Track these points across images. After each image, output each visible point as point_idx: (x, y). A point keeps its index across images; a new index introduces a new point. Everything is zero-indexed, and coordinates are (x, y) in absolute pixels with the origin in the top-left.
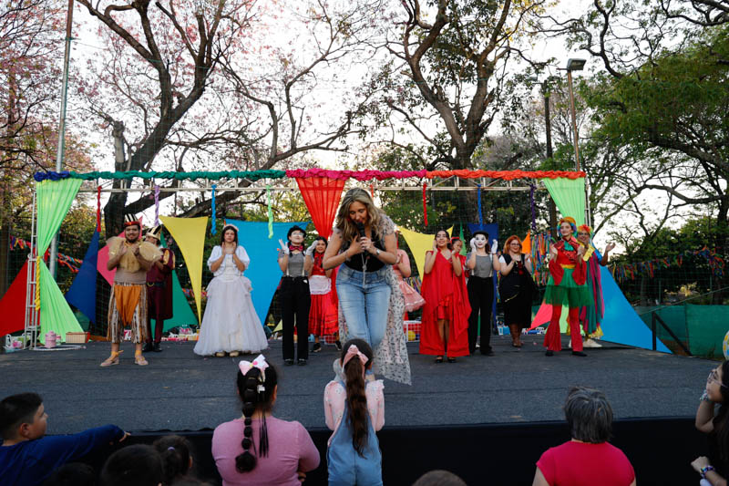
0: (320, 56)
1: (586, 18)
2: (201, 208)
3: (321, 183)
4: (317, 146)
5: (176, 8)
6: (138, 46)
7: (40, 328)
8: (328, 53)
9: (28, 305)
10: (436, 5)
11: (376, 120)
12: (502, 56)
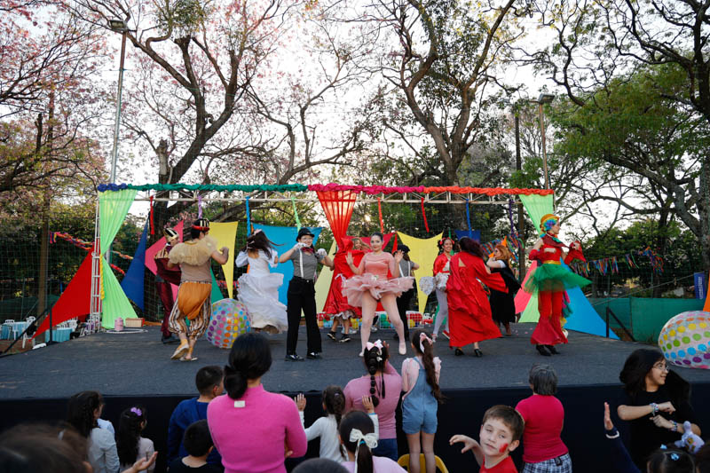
0: (329, 83)
1: (551, 50)
2: (230, 214)
3: (336, 196)
4: (327, 161)
5: (208, 42)
6: (176, 75)
7: (102, 314)
8: (336, 81)
9: (92, 295)
10: (429, 44)
11: (371, 135)
12: (480, 83)
